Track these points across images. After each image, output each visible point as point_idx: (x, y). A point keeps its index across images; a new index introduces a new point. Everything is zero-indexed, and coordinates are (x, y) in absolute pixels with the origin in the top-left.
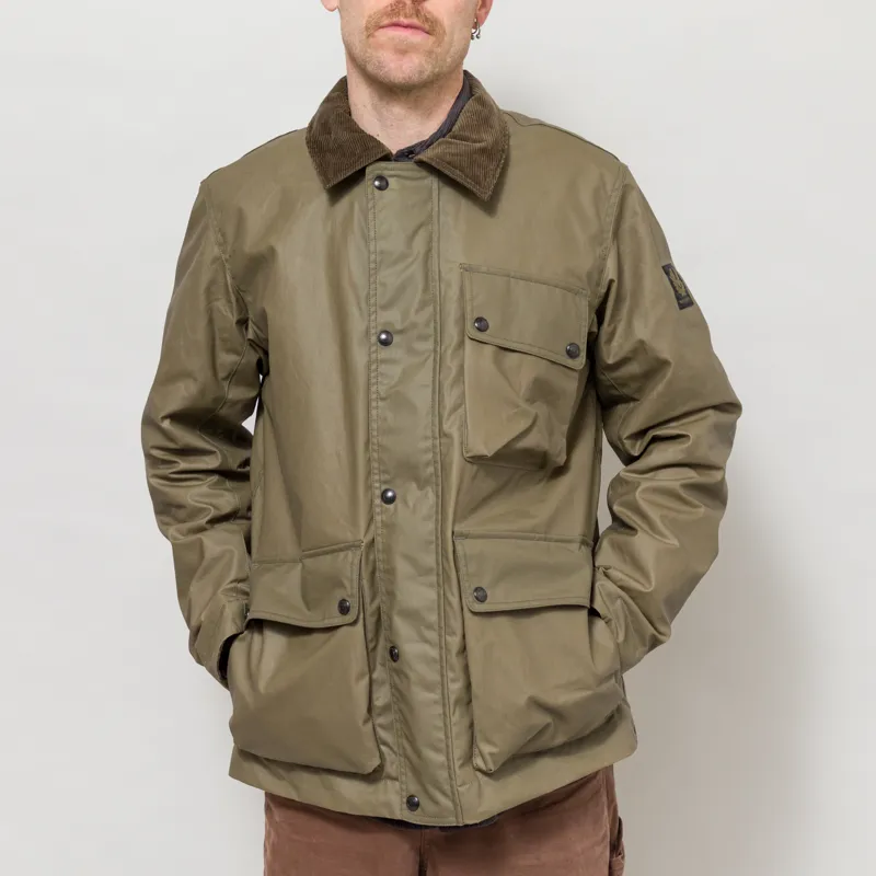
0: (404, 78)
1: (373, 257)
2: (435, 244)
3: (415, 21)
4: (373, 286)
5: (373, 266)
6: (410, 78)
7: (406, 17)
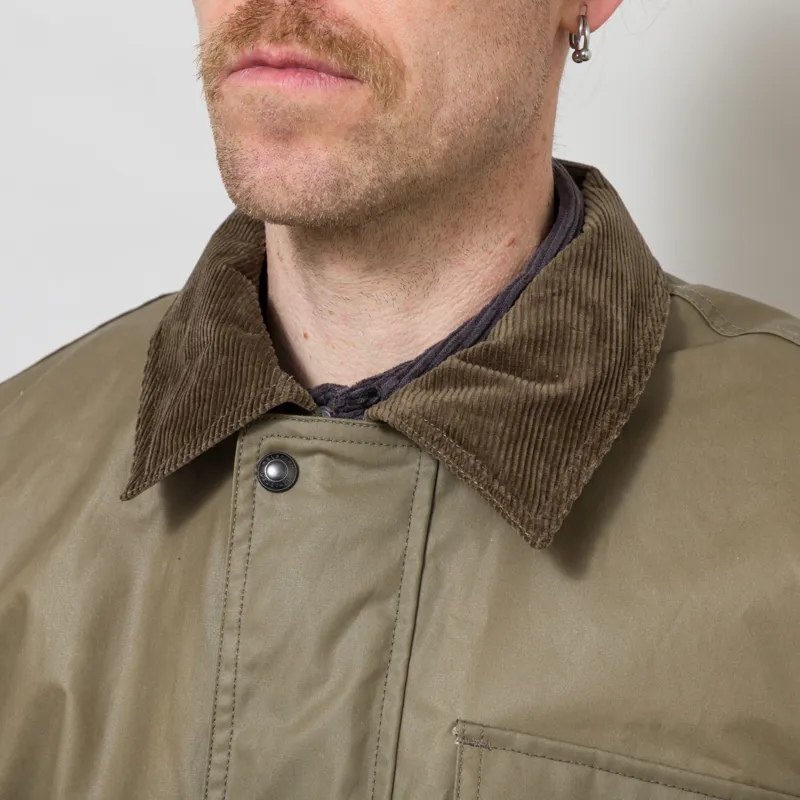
0: (294, 206)
1: (227, 678)
2: (398, 657)
3: (298, 50)
4: (219, 758)
5: (225, 700)
6: (308, 204)
7: (273, 40)
